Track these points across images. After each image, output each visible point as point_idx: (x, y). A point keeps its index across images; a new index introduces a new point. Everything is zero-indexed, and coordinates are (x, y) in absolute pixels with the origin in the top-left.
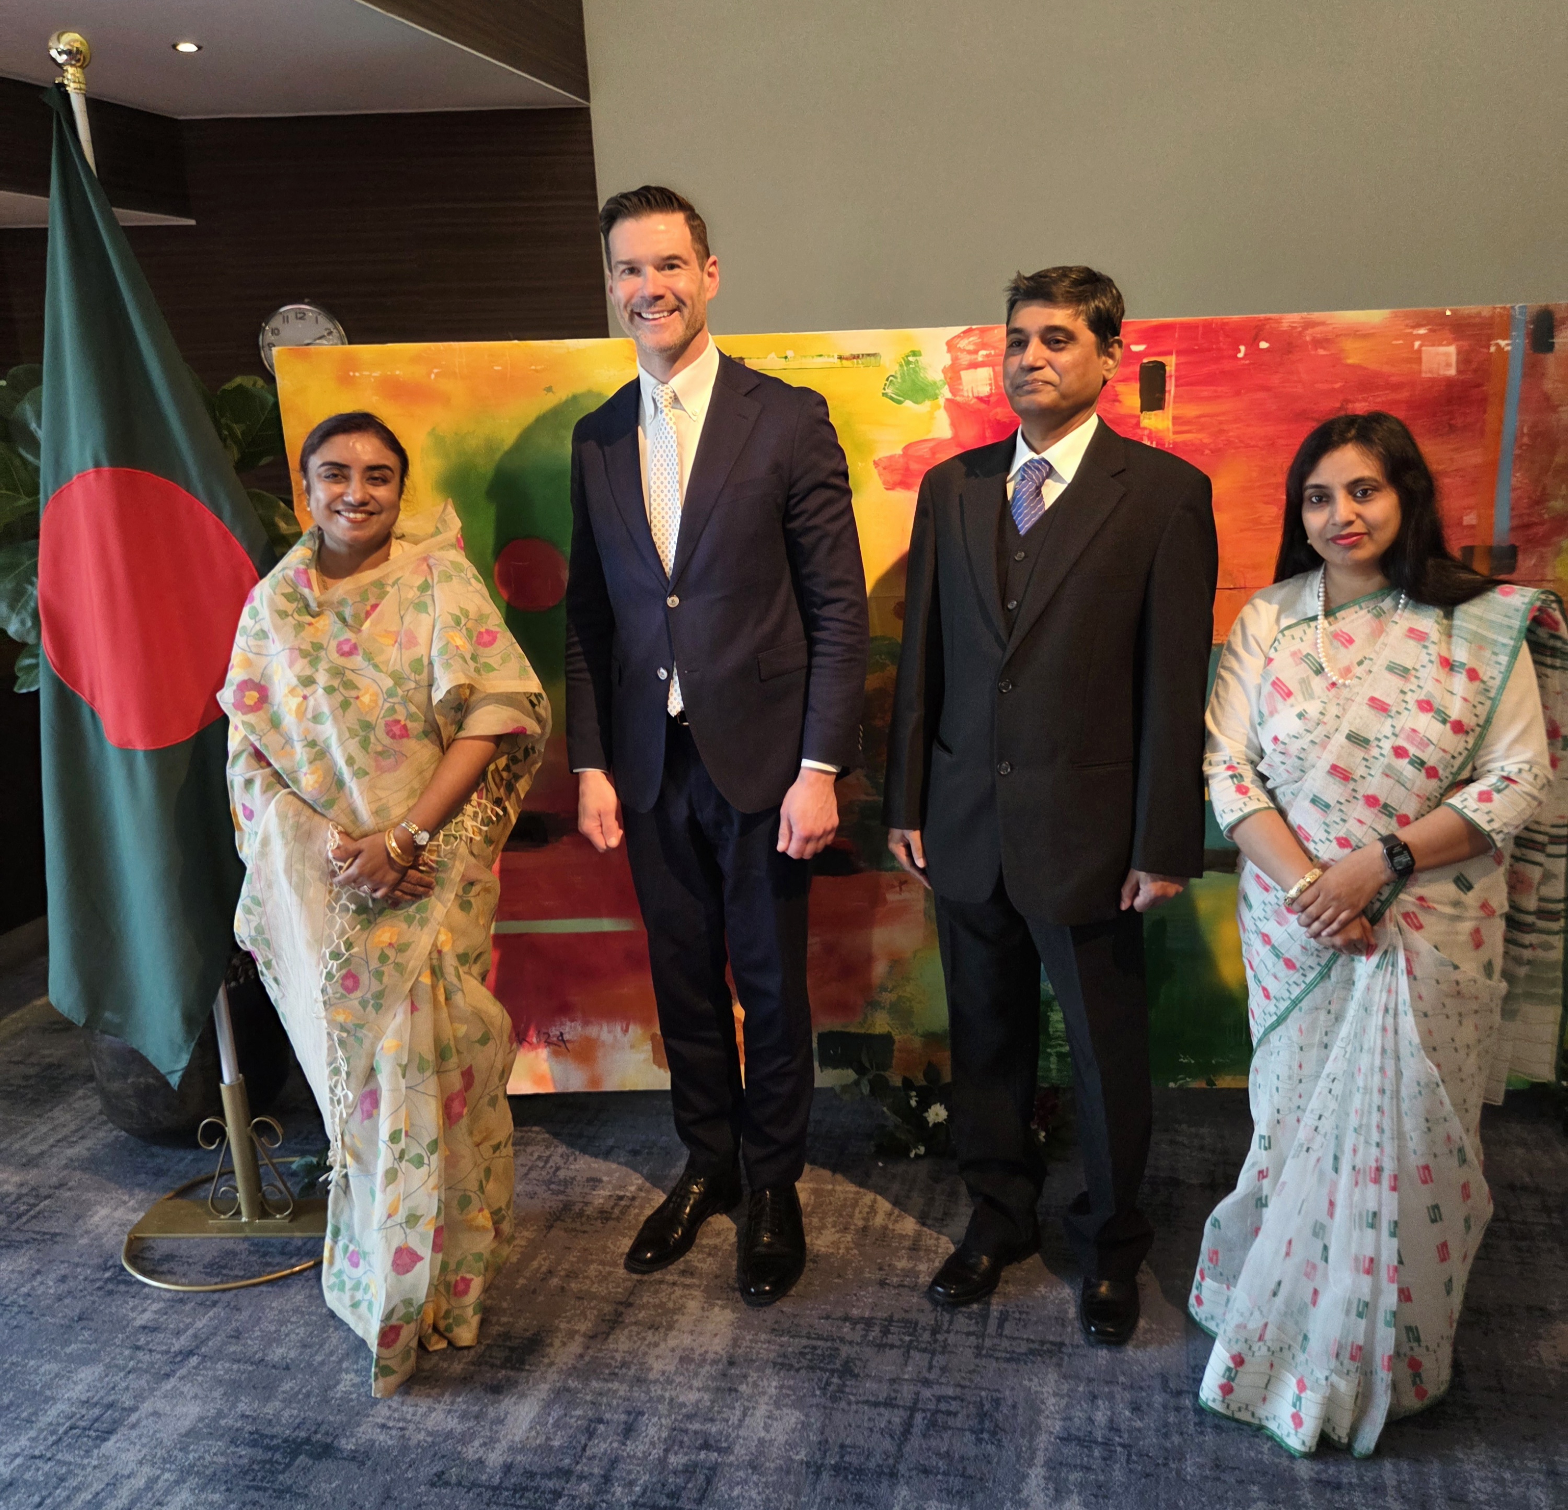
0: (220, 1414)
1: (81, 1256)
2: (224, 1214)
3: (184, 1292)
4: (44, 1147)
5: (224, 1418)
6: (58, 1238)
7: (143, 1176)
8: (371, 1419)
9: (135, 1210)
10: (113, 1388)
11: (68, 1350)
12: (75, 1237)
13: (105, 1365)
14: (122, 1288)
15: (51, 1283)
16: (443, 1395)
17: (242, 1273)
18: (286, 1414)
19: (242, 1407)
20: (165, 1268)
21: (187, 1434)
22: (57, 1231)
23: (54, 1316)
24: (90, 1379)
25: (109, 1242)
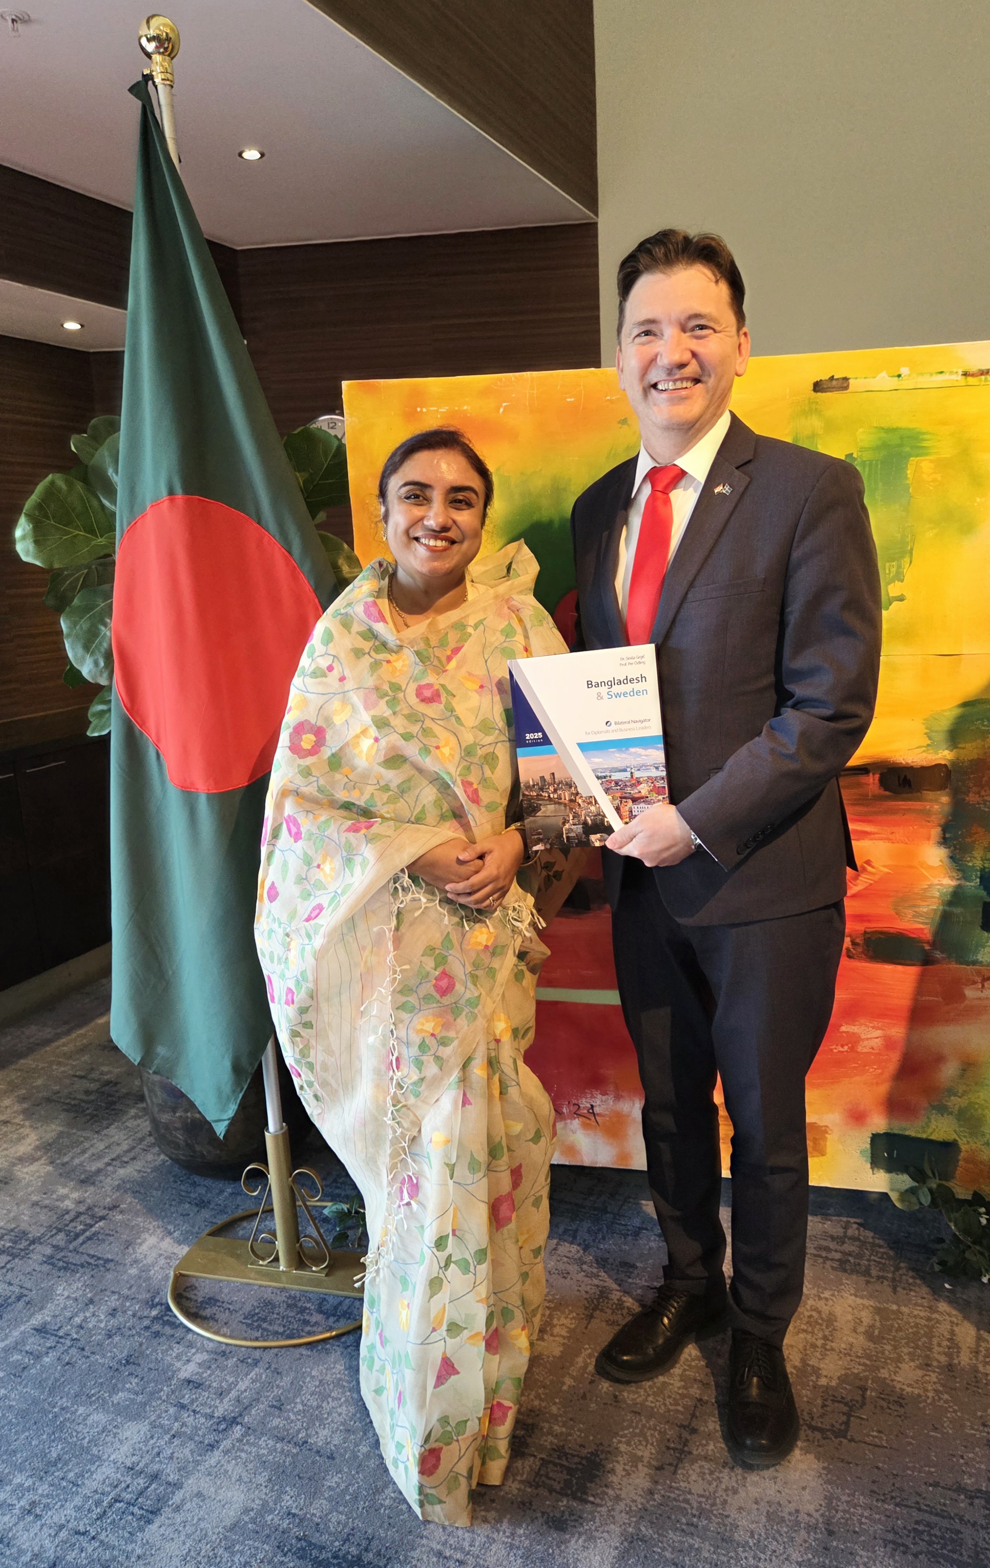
0: (265, 1508)
1: (130, 1288)
2: (263, 1259)
3: (227, 1344)
4: (99, 1164)
5: (271, 1512)
6: (110, 1265)
7: (187, 1206)
8: (424, 1541)
9: (179, 1243)
10: (158, 1454)
11: (116, 1399)
12: (125, 1265)
13: (151, 1424)
14: (168, 1330)
15: (103, 1317)
16: (499, 1521)
17: (281, 1330)
18: (334, 1517)
19: (287, 1501)
20: (208, 1312)
21: (233, 1528)
22: (110, 1257)
23: (104, 1356)
24: (136, 1438)
25: (156, 1274)
